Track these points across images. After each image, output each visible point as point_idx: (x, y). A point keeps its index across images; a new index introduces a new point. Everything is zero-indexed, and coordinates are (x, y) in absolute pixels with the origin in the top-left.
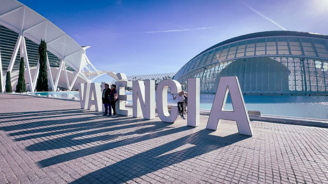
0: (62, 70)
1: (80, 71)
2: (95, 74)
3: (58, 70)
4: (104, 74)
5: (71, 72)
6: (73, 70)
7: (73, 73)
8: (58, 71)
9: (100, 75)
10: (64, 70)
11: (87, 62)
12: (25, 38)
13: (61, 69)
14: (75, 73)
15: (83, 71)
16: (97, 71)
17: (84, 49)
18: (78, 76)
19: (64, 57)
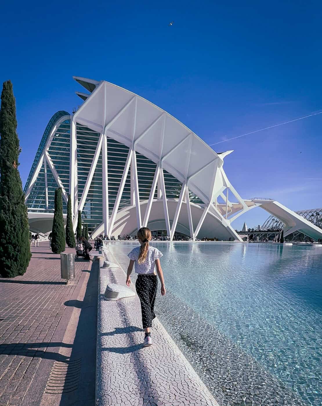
0: (183, 203)
1: (211, 203)
2: (237, 209)
3: (177, 202)
4: (255, 206)
5: (197, 205)
6: (201, 202)
7: (200, 207)
8: (177, 204)
9: (246, 209)
10: (186, 202)
11: (225, 184)
12: (137, 153)
13: (182, 201)
14: (204, 208)
15: (217, 204)
16: (242, 201)
17: (222, 157)
18: (208, 213)
19: (188, 178)
